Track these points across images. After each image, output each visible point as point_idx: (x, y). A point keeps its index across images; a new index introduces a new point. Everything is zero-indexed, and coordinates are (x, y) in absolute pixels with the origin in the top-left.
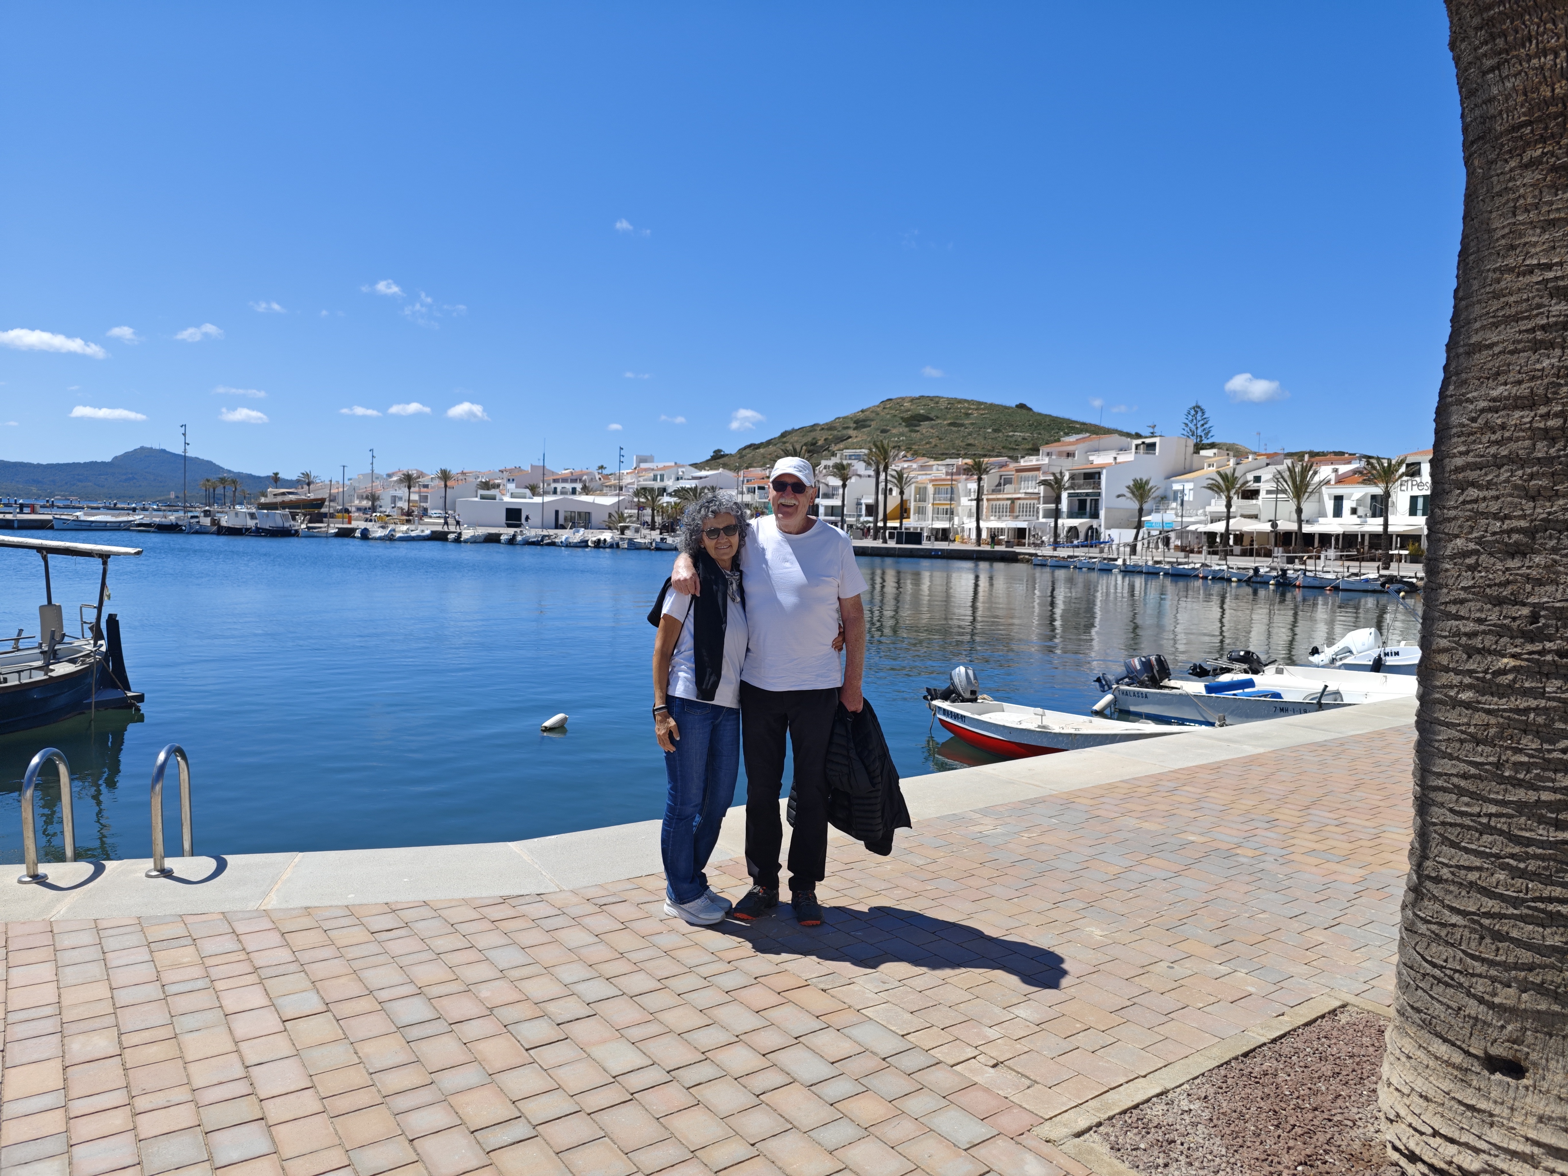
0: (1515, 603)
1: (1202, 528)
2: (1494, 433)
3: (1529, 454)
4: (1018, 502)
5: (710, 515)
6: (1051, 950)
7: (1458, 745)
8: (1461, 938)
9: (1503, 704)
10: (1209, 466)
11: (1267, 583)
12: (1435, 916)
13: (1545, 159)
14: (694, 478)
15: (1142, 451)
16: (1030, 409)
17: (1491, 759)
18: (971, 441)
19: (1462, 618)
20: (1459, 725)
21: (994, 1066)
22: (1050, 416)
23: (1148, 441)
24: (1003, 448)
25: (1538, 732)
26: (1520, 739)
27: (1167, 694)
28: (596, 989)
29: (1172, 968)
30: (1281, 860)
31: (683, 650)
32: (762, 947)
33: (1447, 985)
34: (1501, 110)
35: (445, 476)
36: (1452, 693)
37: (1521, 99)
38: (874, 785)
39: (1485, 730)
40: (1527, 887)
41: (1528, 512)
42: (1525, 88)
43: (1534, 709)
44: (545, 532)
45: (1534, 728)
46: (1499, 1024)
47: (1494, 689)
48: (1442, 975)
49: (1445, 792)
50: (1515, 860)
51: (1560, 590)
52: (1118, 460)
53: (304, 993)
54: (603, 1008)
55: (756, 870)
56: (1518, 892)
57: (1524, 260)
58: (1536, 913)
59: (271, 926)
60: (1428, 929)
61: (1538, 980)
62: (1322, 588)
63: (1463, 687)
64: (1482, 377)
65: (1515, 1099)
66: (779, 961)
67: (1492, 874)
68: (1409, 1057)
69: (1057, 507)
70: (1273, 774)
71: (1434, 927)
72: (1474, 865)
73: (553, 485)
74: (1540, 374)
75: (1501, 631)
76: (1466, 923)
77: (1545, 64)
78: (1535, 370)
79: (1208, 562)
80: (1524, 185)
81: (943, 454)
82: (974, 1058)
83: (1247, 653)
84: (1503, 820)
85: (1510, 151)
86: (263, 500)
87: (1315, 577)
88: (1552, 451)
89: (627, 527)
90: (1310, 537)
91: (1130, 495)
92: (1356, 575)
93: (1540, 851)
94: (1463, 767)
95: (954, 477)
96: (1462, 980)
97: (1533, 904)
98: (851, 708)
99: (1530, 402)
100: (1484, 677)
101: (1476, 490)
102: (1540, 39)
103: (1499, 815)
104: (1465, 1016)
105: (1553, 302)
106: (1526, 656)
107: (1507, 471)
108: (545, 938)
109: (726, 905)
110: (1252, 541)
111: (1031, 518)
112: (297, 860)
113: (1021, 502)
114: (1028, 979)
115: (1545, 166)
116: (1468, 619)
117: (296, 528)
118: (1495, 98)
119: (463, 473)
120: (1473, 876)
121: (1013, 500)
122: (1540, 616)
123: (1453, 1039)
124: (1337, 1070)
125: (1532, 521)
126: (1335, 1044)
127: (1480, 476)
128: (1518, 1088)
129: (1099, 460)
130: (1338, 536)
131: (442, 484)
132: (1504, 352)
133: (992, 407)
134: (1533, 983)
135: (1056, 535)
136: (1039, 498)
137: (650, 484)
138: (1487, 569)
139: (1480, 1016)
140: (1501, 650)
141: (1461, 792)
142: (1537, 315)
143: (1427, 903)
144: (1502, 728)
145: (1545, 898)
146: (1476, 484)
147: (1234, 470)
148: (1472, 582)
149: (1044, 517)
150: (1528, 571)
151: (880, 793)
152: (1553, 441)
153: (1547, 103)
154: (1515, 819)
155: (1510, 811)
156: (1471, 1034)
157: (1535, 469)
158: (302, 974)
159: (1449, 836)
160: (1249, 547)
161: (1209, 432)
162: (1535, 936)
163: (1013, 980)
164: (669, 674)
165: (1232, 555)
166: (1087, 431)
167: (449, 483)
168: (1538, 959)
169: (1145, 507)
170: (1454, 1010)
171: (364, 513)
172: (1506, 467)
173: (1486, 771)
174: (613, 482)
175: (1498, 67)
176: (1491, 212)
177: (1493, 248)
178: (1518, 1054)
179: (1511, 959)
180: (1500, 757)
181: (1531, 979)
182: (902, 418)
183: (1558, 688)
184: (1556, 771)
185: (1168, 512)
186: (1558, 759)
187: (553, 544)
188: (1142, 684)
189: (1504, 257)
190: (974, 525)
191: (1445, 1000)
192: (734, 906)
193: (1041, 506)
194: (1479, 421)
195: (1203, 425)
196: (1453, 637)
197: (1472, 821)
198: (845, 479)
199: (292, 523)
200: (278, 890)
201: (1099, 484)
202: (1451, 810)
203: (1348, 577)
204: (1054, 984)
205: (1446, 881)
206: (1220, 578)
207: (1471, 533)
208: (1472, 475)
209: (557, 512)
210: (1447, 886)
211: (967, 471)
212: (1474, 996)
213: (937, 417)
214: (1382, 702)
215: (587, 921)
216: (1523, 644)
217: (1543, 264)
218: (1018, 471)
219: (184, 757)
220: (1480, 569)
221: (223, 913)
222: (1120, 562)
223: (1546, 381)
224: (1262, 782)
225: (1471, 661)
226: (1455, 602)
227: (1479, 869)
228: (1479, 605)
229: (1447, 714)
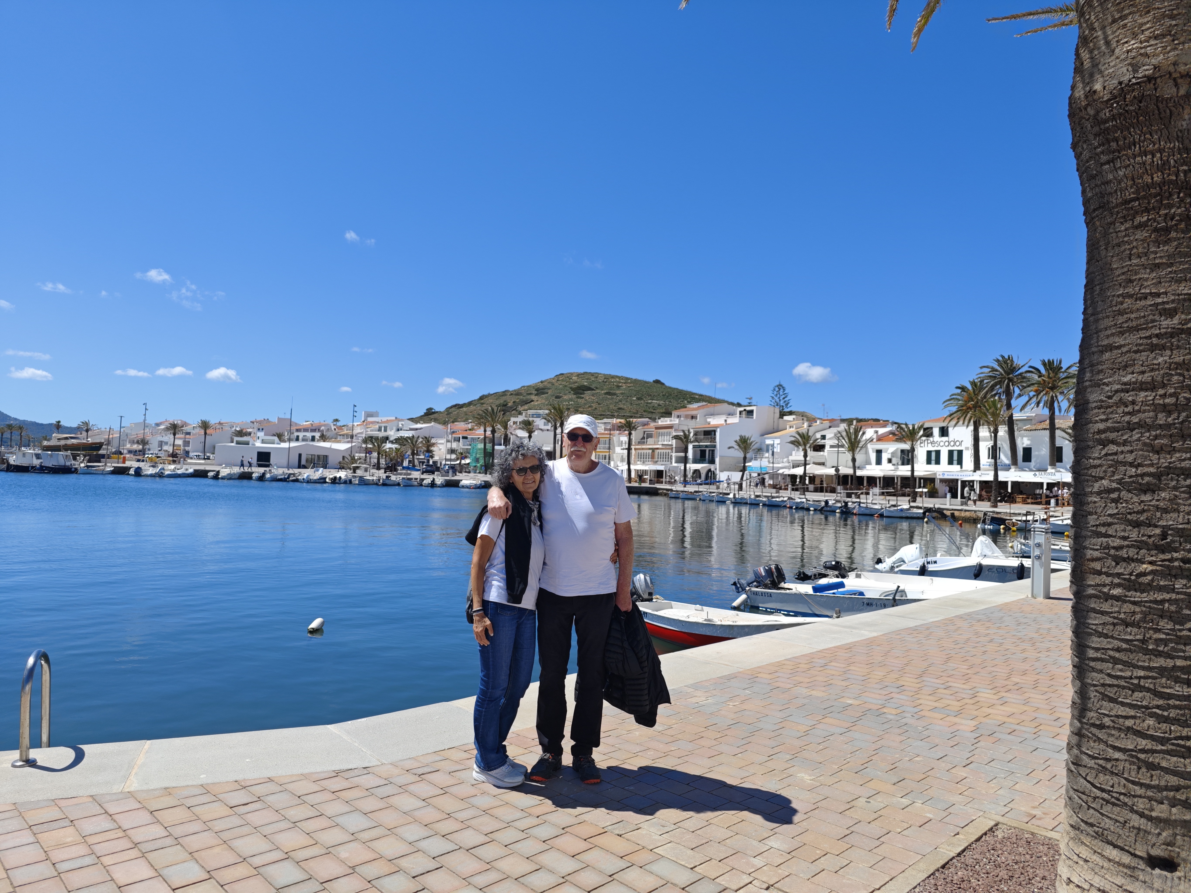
0: (1149, 525)
1: (787, 472)
2: (1127, 406)
3: (1153, 422)
4: (657, 451)
5: (520, 457)
6: (778, 793)
7: (1111, 627)
8: (1124, 769)
9: (1145, 597)
10: (790, 427)
11: (835, 512)
12: (1101, 753)
13: (1150, 223)
14: (411, 429)
15: (744, 416)
16: (663, 384)
17: (1138, 637)
18: (622, 406)
19: (1111, 536)
20: (1112, 613)
21: (767, 889)
22: (677, 389)
23: (748, 408)
24: (644, 411)
25: (1171, 617)
26: (1158, 622)
27: (786, 594)
28: (437, 846)
29: (869, 802)
30: (916, 716)
31: (495, 564)
32: (561, 802)
33: (1114, 804)
34: (1116, 190)
35: (205, 425)
36: (1105, 590)
37: (1130, 183)
38: (642, 668)
39: (1132, 616)
40: (1170, 730)
41: (1155, 462)
42: (1133, 176)
43: (1168, 601)
44: (291, 471)
45: (1168, 614)
46: (1156, 832)
47: (1137, 586)
48: (1110, 797)
49: (1103, 662)
50: (1160, 710)
51: (1181, 517)
52: (728, 422)
53: (186, 864)
54: (448, 860)
55: (546, 740)
56: (1164, 733)
57: (1140, 290)
58: (1178, 748)
59: (138, 806)
60: (1095, 763)
61: (1183, 798)
62: (872, 515)
63: (1113, 586)
64: (1114, 368)
65: (1172, 887)
66: (577, 814)
67: (1144, 721)
68: (1086, 861)
69: (686, 455)
70: (889, 652)
71: (1101, 762)
72: (1130, 714)
73: (296, 434)
74: (1157, 367)
75: (1140, 545)
76: (1126, 757)
77: (1146, 161)
78: (1154, 364)
79: (792, 496)
80: (1136, 240)
81: (601, 415)
82: (751, 883)
83: (837, 563)
84: (1150, 681)
85: (1124, 217)
86: (45, 443)
87: (867, 507)
88: (1169, 420)
89: (358, 468)
90: (861, 478)
91: (737, 447)
92: (894, 506)
93: (1178, 703)
94: (1116, 643)
95: (612, 432)
96: (1126, 800)
97: (1176, 742)
98: (623, 609)
99: (1152, 386)
100: (1130, 578)
101: (1115, 446)
102: (1142, 144)
103: (1146, 678)
104: (1130, 828)
105: (1162, 318)
106: (1160, 563)
107: (1138, 433)
108: (381, 804)
109: (523, 770)
110: (822, 481)
111: (667, 463)
112: (146, 747)
113: (659, 451)
114: (769, 817)
115: (1150, 228)
116: (1115, 537)
117: (76, 466)
118: (1111, 181)
119: (220, 423)
120: (1129, 723)
121: (653, 450)
122: (1168, 535)
123: (1122, 845)
124: (1010, 874)
125: (1158, 468)
126: (1002, 854)
127: (1117, 436)
128: (1173, 879)
129: (714, 421)
130: (880, 478)
131: (203, 432)
132: (1130, 351)
133: (636, 382)
134: (1179, 800)
135: (685, 475)
136: (672, 449)
137: (376, 433)
138: (1127, 502)
139: (1142, 827)
140: (1141, 559)
141: (1116, 661)
142: (1152, 327)
143: (1092, 744)
144: (1145, 614)
145: (1184, 737)
146: (1115, 442)
147: (808, 430)
148: (1117, 510)
149: (676, 462)
150: (1157, 503)
151: (647, 675)
152: (1170, 413)
153: (1148, 186)
154: (1158, 680)
155: (1154, 674)
156: (1136, 841)
157: (1158, 432)
158: (179, 846)
159: (1109, 694)
160: (819, 486)
161: (788, 403)
162: (1179, 765)
163: (758, 819)
164: (484, 582)
165: (808, 491)
166: (703, 401)
167: (208, 431)
168: (1182, 782)
169: (748, 456)
170: (1121, 823)
171: (134, 455)
172: (1137, 431)
173: (1135, 646)
174: (345, 432)
175: (1112, 161)
176: (1112, 257)
177: (1116, 281)
178: (1172, 854)
179: (1163, 783)
180: (1144, 636)
181: (1178, 797)
182: (571, 388)
183: (1184, 585)
184: (1185, 645)
185: (763, 460)
186: (1187, 636)
187: (297, 480)
188: (766, 586)
189: (1124, 287)
190: (627, 467)
191: (1114, 816)
192: (529, 771)
193: (674, 454)
194: (1114, 398)
195: (784, 398)
196: (1103, 549)
197: (1126, 682)
198: (530, 432)
199: (73, 462)
200: (136, 774)
201: (715, 439)
202: (1109, 675)
203: (889, 507)
204: (789, 822)
205: (1108, 727)
206: (800, 508)
207: (1113, 476)
208: (1112, 436)
209: (300, 455)
210: (1109, 731)
211: (620, 428)
212: (1136, 812)
213: (597, 388)
214: (944, 597)
215: (412, 788)
216: (1157, 554)
217: (1154, 293)
218: (657, 428)
219: (47, 661)
220: (1121, 501)
221: (92, 796)
222: (731, 496)
223: (1162, 372)
224: (883, 658)
225: (1119, 566)
226: (1103, 525)
227: (1134, 717)
228: (1123, 527)
229: (1101, 605)
